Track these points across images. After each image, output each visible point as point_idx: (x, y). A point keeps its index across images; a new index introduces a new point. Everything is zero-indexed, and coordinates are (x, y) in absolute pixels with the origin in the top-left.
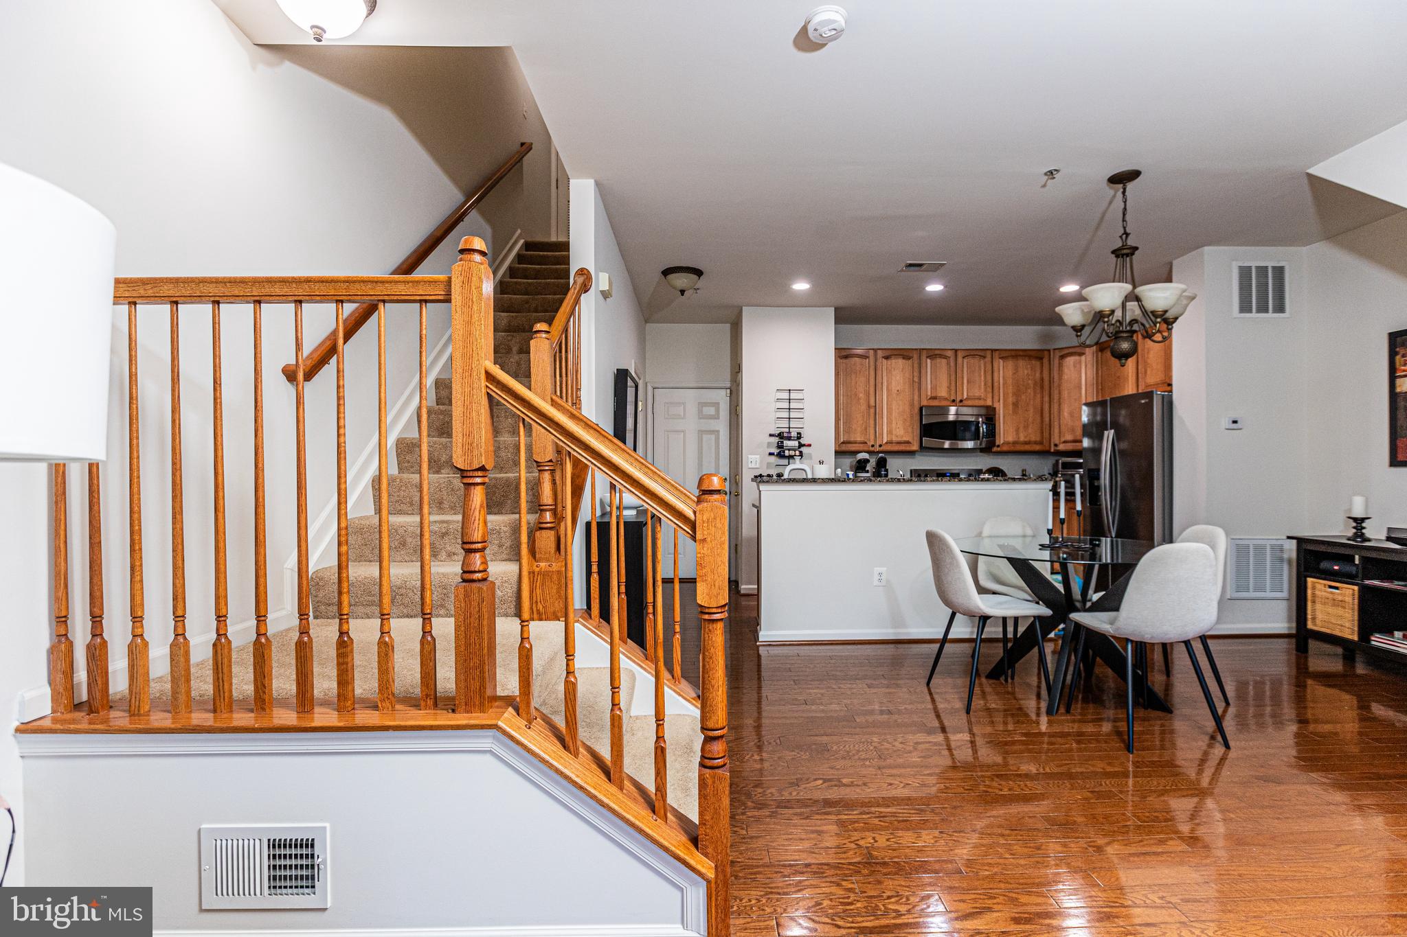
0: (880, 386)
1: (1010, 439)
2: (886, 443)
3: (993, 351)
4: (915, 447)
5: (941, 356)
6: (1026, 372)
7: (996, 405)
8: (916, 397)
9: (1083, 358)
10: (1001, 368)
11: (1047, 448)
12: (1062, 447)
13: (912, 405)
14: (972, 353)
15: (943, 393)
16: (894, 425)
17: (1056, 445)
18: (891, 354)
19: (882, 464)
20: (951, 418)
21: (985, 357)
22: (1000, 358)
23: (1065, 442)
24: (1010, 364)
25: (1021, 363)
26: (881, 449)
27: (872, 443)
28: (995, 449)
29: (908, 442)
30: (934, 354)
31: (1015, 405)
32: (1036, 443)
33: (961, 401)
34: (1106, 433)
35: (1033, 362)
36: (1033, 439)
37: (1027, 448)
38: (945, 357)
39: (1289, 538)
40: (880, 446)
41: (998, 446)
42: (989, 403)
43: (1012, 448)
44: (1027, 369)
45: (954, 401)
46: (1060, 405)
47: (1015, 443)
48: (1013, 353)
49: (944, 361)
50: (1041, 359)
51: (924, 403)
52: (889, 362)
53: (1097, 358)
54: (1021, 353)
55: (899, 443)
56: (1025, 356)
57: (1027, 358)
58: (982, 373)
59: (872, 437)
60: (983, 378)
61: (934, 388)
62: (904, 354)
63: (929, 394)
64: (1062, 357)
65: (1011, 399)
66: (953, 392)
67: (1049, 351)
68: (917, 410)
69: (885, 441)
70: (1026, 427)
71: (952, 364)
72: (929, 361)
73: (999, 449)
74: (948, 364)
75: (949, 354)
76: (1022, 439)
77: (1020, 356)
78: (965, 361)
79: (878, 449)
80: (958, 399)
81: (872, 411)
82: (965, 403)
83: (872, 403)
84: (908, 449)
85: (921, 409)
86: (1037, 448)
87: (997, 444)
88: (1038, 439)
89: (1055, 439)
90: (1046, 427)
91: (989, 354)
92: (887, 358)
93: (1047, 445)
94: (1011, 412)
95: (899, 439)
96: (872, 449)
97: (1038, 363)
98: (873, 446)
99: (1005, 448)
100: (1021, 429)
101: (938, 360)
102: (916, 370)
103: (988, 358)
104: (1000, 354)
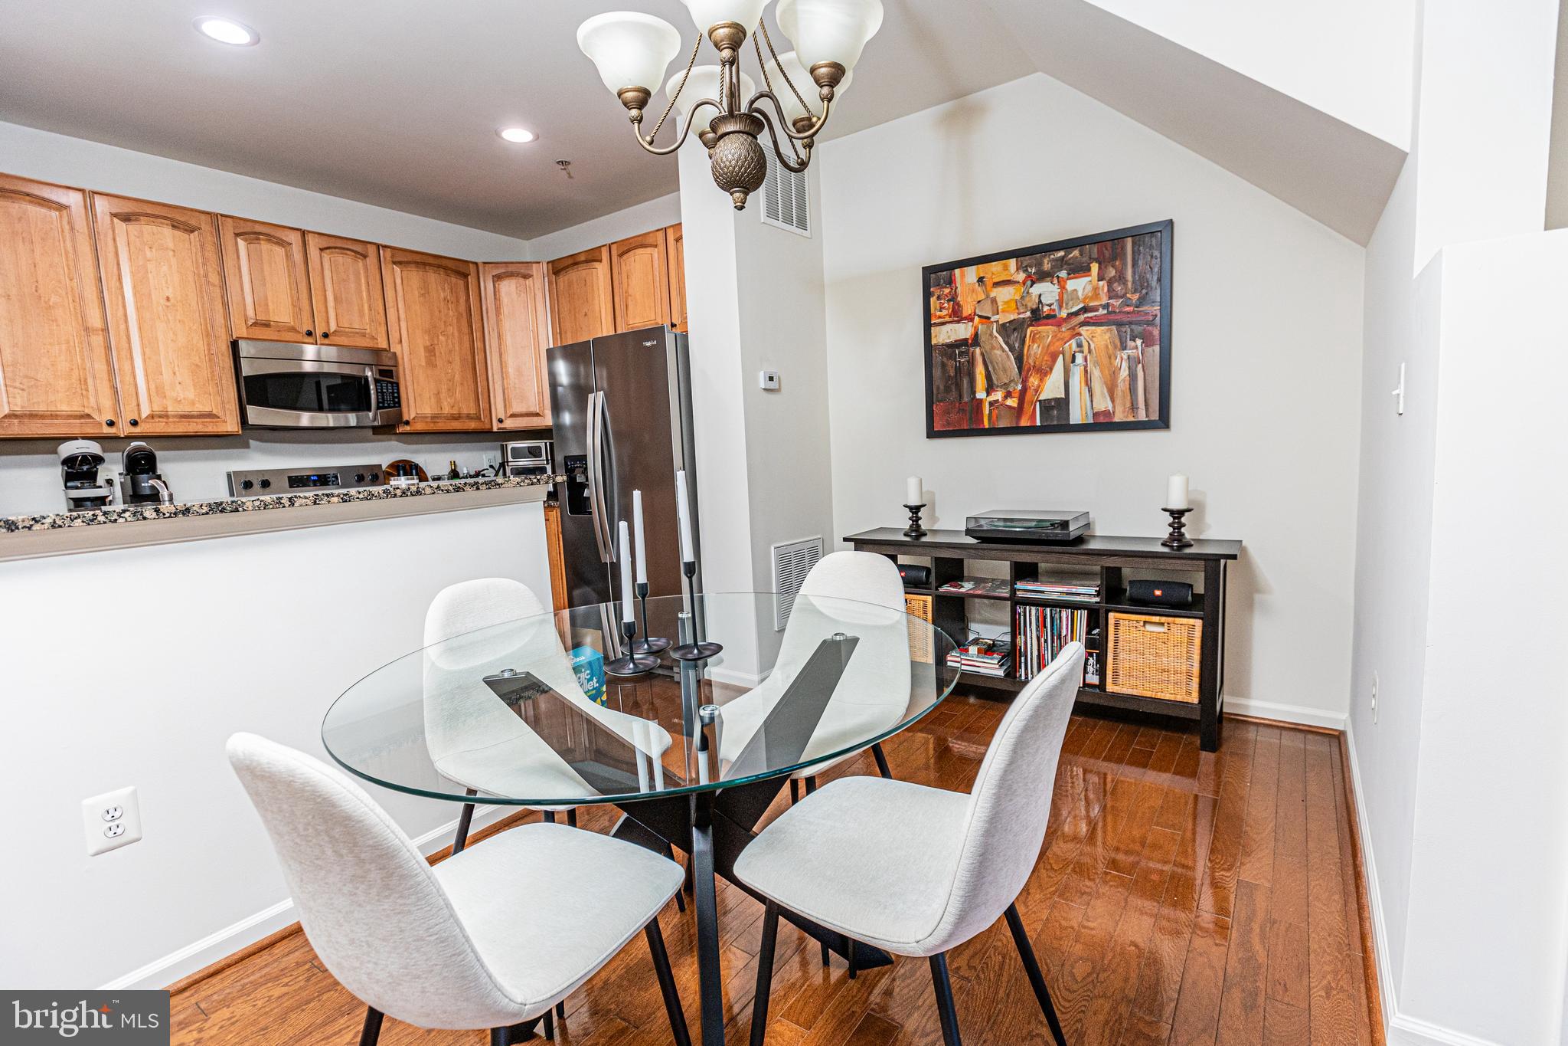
0: (114, 282)
1: (427, 410)
2: (152, 416)
3: (378, 246)
4: (232, 425)
5: (270, 238)
6: (442, 295)
7: (395, 348)
8: (219, 319)
9: (529, 282)
10: (398, 281)
11: (488, 426)
12: (510, 424)
13: (208, 334)
14: (336, 244)
15: (282, 312)
16: (166, 376)
17: (501, 421)
18: (132, 213)
19: (141, 464)
20: (308, 367)
21: (365, 256)
22: (394, 263)
23: (513, 416)
24: (415, 276)
25: (433, 277)
26: (137, 430)
27: (109, 416)
28: (400, 430)
29: (210, 415)
30: (254, 232)
31: (431, 351)
32: (469, 417)
33: (326, 335)
34: (591, 397)
35: (454, 280)
36: (465, 411)
37: (456, 425)
38: (281, 243)
39: (845, 540)
40: (135, 423)
41: (407, 423)
42: (383, 345)
43: (432, 427)
44: (444, 290)
45: (309, 334)
46: (501, 355)
47: (435, 418)
48: (418, 258)
49: (279, 251)
50: (465, 276)
51: (239, 331)
52: (133, 228)
53: (550, 283)
54: (431, 260)
55: (186, 417)
56: (439, 266)
57: (442, 271)
58: (364, 287)
59: (107, 402)
60: (364, 294)
61: (260, 303)
62: (180, 220)
63: (250, 313)
64: (498, 278)
65: (422, 341)
66: (306, 315)
67: (476, 264)
68: (224, 347)
69: (145, 412)
70: (451, 391)
71: (298, 256)
72: (241, 243)
73: (407, 428)
74: (288, 256)
75: (294, 238)
76: (447, 410)
77: (430, 265)
78: (326, 256)
79: (128, 430)
80: (319, 332)
81: (98, 340)
82: (333, 339)
83: (95, 321)
84: (211, 428)
85: (234, 345)
86: (472, 425)
87: (405, 418)
88: (473, 411)
89: (499, 411)
90: (481, 391)
91: (372, 250)
92: (126, 218)
93: (487, 421)
94: (424, 364)
95: (186, 408)
96: (111, 431)
97: (461, 283)
98: (111, 424)
99: (419, 426)
100: (443, 395)
101: (265, 246)
102: (211, 254)
103: (372, 260)
104: (392, 256)
